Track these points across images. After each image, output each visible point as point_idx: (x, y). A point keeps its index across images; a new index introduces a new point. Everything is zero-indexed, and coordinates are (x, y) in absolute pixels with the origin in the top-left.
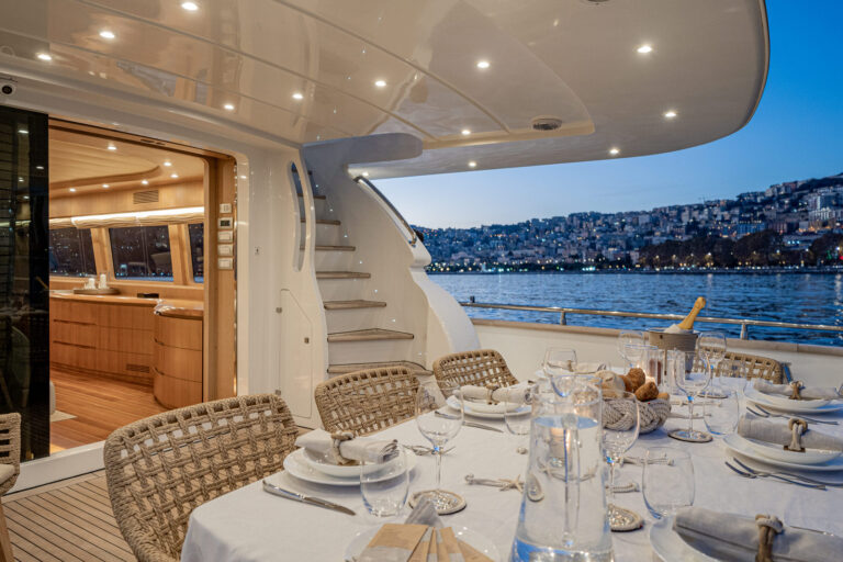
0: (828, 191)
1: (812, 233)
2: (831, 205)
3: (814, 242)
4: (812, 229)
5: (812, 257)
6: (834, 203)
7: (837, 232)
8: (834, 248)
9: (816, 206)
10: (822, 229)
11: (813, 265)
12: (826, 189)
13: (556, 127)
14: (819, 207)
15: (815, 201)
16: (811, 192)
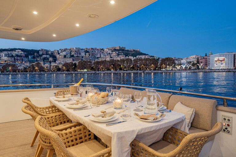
0: (6, 52)
1: (2, 64)
2: (7, 56)
3: (3, 66)
4: (2, 62)
5: (3, 70)
6: (8, 56)
7: (9, 63)
8: (9, 68)
9: (3, 56)
10: (5, 63)
11: (3, 72)
12: (5, 52)
13: (21, 30)
14: (4, 56)
15: (3, 55)
16: (1, 52)
